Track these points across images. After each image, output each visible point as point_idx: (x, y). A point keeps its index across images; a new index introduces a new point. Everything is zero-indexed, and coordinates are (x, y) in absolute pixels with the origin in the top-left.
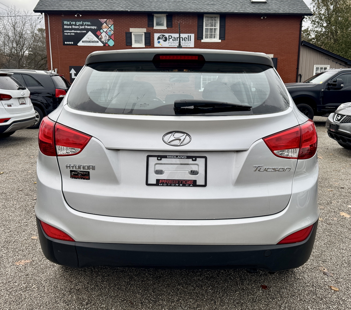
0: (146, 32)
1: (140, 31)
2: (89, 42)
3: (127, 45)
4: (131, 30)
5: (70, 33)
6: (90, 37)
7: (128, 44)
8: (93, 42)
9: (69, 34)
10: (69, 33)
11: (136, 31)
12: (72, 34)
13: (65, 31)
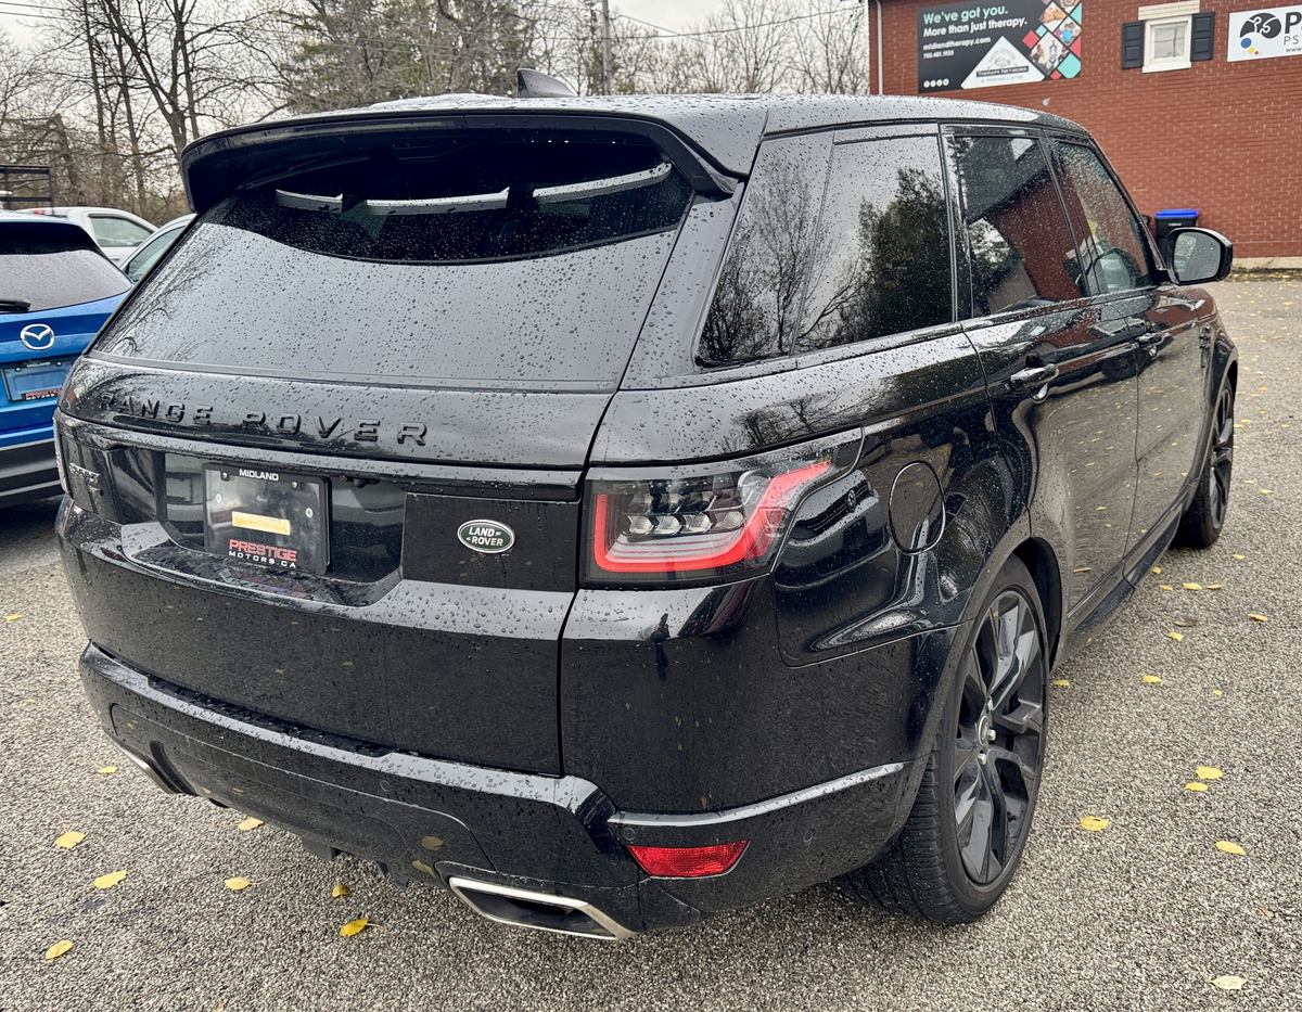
0: (1198, 11)
1: (1174, 14)
2: (1000, 72)
3: (1124, 69)
4: (1144, 13)
5: (942, 50)
6: (1002, 56)
7: (1128, 65)
8: (1010, 71)
9: (937, 55)
10: (937, 50)
11: (1161, 16)
12: (946, 53)
13: (926, 47)
